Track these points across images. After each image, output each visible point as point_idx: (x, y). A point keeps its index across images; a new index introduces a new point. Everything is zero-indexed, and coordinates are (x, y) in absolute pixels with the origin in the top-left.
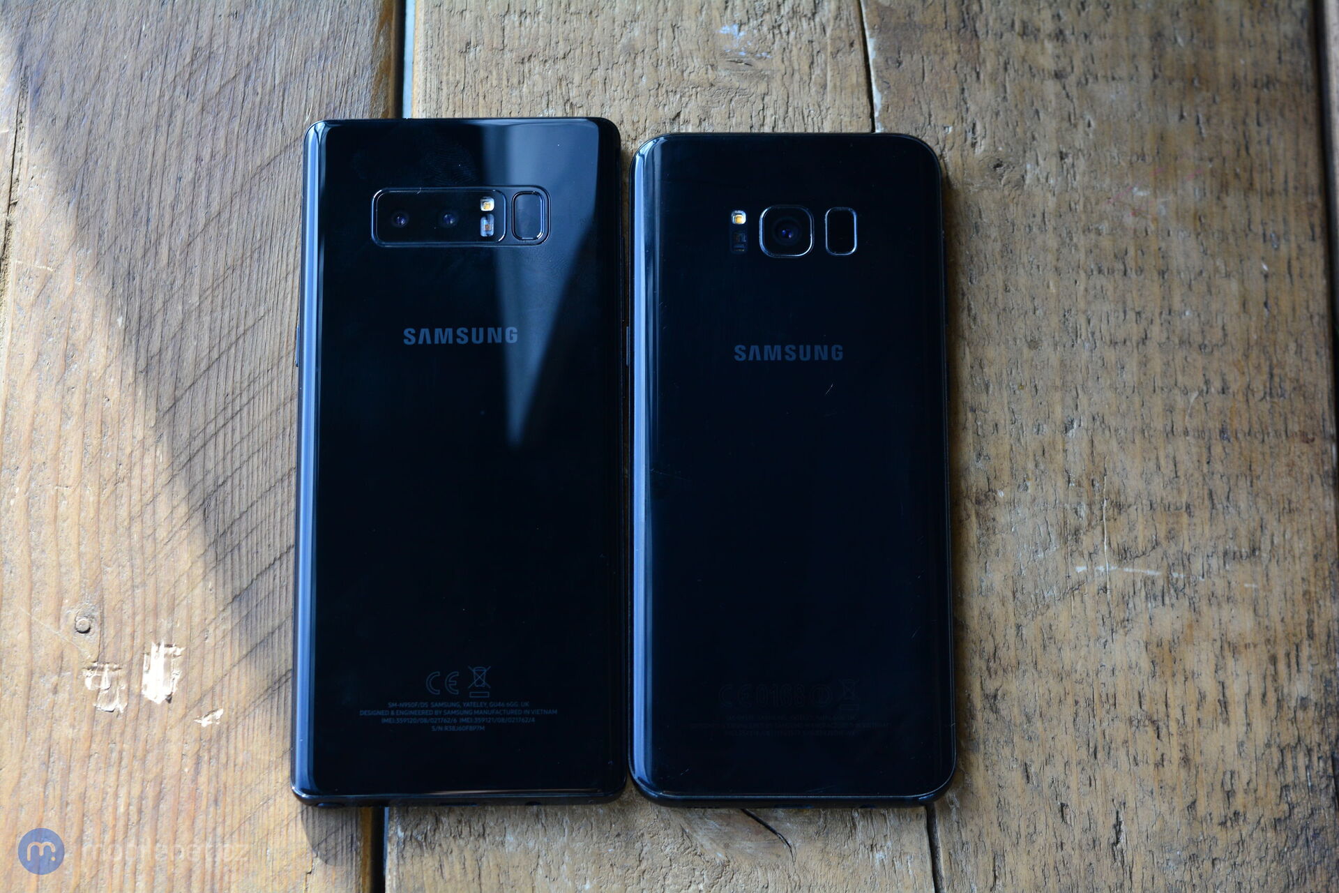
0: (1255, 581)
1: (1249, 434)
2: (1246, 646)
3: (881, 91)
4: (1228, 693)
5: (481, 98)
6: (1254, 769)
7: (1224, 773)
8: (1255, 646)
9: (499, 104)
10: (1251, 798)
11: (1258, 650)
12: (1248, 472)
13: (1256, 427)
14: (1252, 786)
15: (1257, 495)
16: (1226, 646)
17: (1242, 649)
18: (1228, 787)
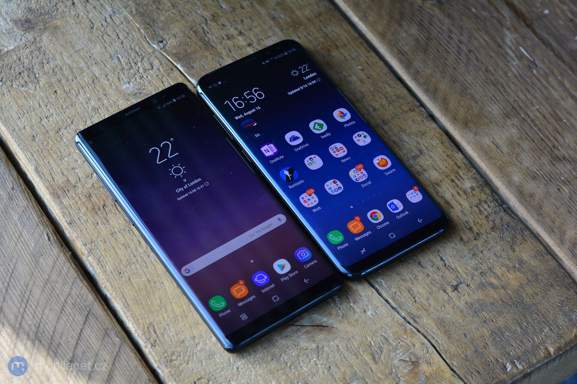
0: (428, 160)
1: (393, 118)
2: (441, 181)
3: (193, 78)
4: (446, 199)
5: (50, 151)
6: (472, 217)
7: (464, 223)
8: (444, 180)
9: (58, 150)
10: (478, 226)
11: (445, 180)
12: (401, 130)
13: (393, 115)
14: (476, 222)
15: (409, 135)
16: (434, 185)
17: (441, 183)
18: (468, 227)
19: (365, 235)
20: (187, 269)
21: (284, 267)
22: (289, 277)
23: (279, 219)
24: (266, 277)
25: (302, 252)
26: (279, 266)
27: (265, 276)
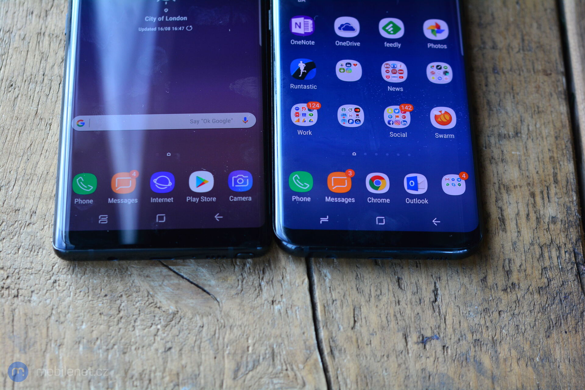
0: (518, 150)
1: (511, 70)
2: (515, 187)
4: (505, 214)
6: (524, 258)
7: (504, 260)
8: (521, 187)
10: (522, 274)
11: (523, 189)
12: (511, 91)
13: (515, 67)
14: (522, 267)
15: (518, 103)
16: (502, 187)
17: (512, 189)
18: (507, 268)
19: (343, 200)
20: (82, 121)
21: (203, 183)
22: (200, 199)
23: (245, 119)
24: (170, 184)
25: (239, 177)
26: (198, 178)
27: (170, 182)
